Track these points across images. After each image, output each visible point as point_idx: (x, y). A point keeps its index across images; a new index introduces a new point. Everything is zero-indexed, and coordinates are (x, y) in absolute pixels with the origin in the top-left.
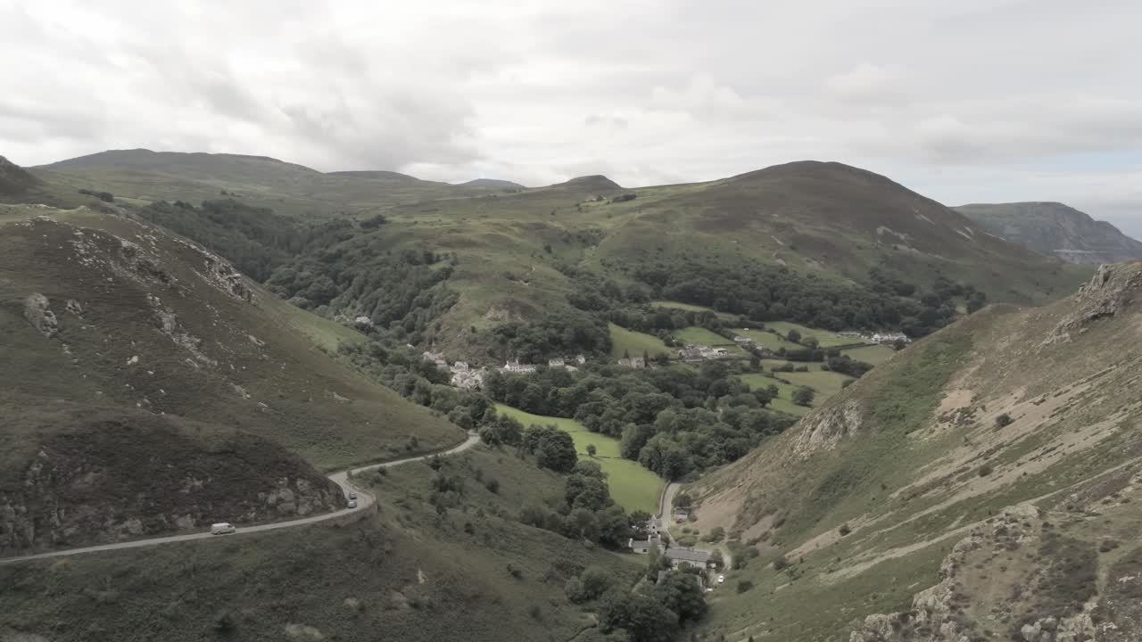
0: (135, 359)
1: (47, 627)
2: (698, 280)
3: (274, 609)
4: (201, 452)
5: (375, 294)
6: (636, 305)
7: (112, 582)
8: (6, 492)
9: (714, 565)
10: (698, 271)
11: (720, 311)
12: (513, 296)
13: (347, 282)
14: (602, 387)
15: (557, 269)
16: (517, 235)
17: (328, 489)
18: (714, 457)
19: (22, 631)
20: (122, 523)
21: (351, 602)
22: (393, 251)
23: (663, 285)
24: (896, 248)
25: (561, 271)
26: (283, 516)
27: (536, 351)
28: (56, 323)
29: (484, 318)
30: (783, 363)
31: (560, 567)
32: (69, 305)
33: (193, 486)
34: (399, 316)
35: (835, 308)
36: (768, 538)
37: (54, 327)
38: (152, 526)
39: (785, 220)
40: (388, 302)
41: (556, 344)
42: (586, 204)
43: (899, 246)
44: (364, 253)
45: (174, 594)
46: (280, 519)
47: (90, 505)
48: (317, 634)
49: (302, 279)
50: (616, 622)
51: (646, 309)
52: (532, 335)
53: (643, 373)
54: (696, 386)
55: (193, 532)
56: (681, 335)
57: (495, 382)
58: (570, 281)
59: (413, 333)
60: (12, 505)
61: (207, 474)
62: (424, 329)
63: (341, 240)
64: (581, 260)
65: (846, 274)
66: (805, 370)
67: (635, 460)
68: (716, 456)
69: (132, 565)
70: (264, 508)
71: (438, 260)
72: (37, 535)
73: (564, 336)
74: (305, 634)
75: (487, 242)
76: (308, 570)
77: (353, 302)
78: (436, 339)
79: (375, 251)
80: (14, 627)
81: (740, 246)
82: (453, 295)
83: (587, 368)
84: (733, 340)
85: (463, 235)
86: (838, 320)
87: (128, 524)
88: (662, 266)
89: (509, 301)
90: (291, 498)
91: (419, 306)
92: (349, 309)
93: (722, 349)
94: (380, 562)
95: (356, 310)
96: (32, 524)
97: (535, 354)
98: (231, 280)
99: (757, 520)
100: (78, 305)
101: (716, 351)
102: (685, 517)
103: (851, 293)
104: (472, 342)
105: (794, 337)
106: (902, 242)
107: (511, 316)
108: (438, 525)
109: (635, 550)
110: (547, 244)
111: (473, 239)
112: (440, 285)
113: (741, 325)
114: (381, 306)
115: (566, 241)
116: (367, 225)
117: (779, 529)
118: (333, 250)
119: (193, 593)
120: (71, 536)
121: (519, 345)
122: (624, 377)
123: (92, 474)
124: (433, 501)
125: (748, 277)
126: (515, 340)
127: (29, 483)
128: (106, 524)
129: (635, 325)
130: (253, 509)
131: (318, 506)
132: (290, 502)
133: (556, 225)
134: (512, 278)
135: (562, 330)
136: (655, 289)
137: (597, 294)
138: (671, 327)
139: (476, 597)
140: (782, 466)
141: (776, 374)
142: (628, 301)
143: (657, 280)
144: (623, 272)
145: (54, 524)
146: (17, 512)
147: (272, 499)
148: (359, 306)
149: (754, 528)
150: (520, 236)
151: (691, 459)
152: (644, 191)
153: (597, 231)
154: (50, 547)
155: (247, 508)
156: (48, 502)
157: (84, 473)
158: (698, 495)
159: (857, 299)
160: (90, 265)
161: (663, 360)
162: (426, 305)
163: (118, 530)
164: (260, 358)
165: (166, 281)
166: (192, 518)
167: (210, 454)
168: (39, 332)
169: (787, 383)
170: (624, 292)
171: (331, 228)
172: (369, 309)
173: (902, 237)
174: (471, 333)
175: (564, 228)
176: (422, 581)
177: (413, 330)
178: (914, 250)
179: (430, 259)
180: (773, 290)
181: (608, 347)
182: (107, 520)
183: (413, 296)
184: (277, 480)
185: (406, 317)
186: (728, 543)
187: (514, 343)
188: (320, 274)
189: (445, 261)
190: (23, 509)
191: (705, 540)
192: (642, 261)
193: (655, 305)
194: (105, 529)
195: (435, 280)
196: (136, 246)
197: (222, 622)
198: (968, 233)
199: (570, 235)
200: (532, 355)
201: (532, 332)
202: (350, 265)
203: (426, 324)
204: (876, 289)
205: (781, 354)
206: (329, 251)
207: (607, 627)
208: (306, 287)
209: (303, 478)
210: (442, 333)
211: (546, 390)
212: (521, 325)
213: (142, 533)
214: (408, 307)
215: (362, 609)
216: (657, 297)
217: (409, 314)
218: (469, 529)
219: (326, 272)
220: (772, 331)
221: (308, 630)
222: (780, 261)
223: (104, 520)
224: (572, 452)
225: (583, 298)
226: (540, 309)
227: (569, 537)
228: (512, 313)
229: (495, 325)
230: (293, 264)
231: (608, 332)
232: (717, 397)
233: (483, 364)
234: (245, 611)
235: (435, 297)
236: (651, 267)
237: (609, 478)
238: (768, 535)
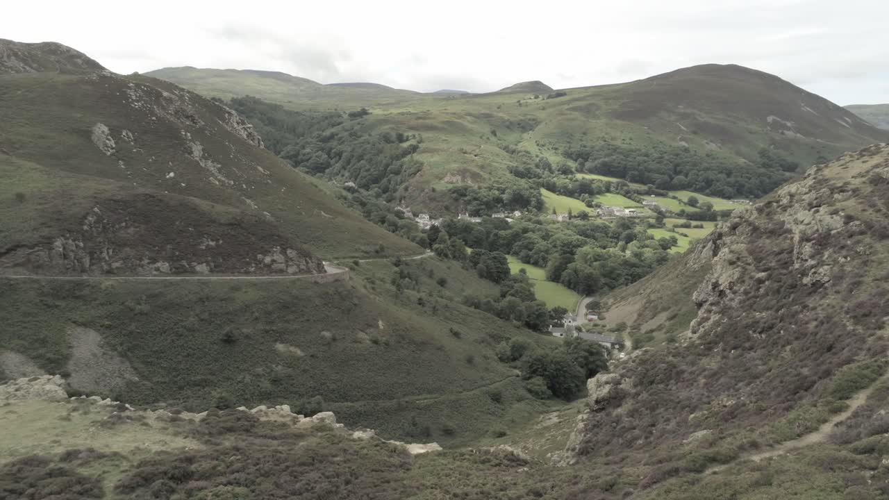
0: (172, 174)
1: (98, 324)
2: (614, 157)
3: (267, 332)
4: (214, 222)
5: (359, 164)
6: (563, 176)
7: (146, 300)
8: (69, 231)
9: (617, 346)
10: (615, 150)
11: (631, 182)
12: (465, 165)
13: (338, 157)
14: (534, 232)
15: (500, 148)
16: (469, 121)
17: (311, 258)
18: (622, 280)
19: (80, 325)
20: (155, 263)
21: (327, 334)
22: (373, 133)
23: (586, 160)
24: (783, 133)
25: (504, 149)
26: (276, 272)
27: (483, 207)
28: (114, 146)
29: (442, 182)
30: (682, 221)
31: (492, 336)
32: (124, 134)
33: (208, 245)
34: (376, 181)
35: (729, 180)
36: (662, 328)
37: (113, 148)
38: (177, 268)
39: (689, 111)
40: (369, 170)
41: (498, 203)
42: (525, 101)
43: (786, 132)
44: (351, 135)
45: (192, 313)
46: (273, 274)
47: (131, 248)
48: (299, 353)
49: (304, 155)
50: (534, 372)
51: (571, 179)
52: (479, 195)
53: (567, 225)
54: (610, 235)
55: (207, 276)
56: (600, 199)
57: (449, 226)
58: (511, 157)
59: (387, 194)
60: (74, 240)
61: (219, 238)
62: (395, 191)
63: (333, 126)
64: (520, 142)
65: (739, 154)
66: (702, 227)
67: (558, 282)
68: (623, 279)
69: (160, 290)
70: (262, 265)
71: (407, 140)
72: (92, 264)
73: (505, 197)
74: (291, 352)
75: (445, 126)
76: (294, 309)
77: (342, 171)
78: (405, 197)
79: (359, 134)
80: (74, 322)
81: (650, 131)
82: (418, 165)
83: (522, 219)
84: (642, 203)
85: (427, 121)
86: (730, 189)
87: (159, 264)
88: (585, 147)
89: (462, 168)
90: (283, 261)
91: (392, 173)
92: (339, 177)
93: (633, 210)
94: (349, 310)
95: (344, 178)
96: (88, 255)
97: (482, 209)
98: (245, 129)
99: (654, 316)
100: (130, 134)
101: (627, 211)
102: (595, 317)
103: (742, 168)
104: (432, 199)
105: (692, 202)
106: (789, 129)
107: (463, 180)
108: (397, 297)
109: (554, 334)
110: (493, 129)
111: (436, 124)
112: (409, 157)
113: (648, 193)
114: (363, 174)
115: (508, 127)
116: (353, 116)
117: (672, 322)
118: (327, 133)
119: (207, 314)
120: (117, 268)
121: (469, 202)
122: (551, 225)
123: (132, 229)
124: (393, 282)
125: (656, 155)
126: (466, 199)
127: (85, 227)
128: (143, 262)
129: (562, 190)
130: (253, 265)
131: (303, 269)
132: (281, 263)
133: (500, 115)
134: (465, 153)
135: (503, 192)
136: (579, 164)
137: (532, 166)
138: (592, 193)
139: (423, 343)
140: (677, 277)
141: (676, 230)
142: (557, 172)
143: (582, 157)
144: (554, 151)
145: (104, 258)
146: (77, 246)
147: (268, 260)
148: (347, 174)
149: (651, 322)
150: (471, 123)
151: (603, 280)
152: (572, 90)
153: (534, 120)
154: (102, 274)
155: (248, 264)
156: (100, 242)
157: (126, 227)
158: (607, 304)
159: (748, 173)
160: (139, 107)
161: (584, 216)
162: (397, 173)
163: (152, 268)
164: (265, 182)
165: (196, 123)
166: (207, 266)
167: (221, 224)
168: (102, 151)
169: (686, 236)
170: (554, 166)
171: (326, 118)
172: (354, 177)
173: (789, 124)
174: (432, 193)
175: (506, 117)
176: (381, 327)
177: (387, 191)
178: (798, 135)
179: (401, 139)
180: (677, 165)
181: (540, 206)
182: (143, 260)
183: (387, 166)
184: (272, 248)
185: (383, 181)
186: (629, 333)
187: (465, 201)
188: (318, 151)
189: (413, 140)
190: (81, 244)
191: (612, 331)
192: (569, 142)
193: (579, 176)
194: (142, 266)
195: (405, 153)
196: (173, 97)
197: (226, 335)
198: (847, 122)
199: (511, 123)
200: (479, 210)
201: (479, 193)
202: (340, 144)
203: (398, 187)
204: (764, 165)
205: (681, 214)
206: (324, 134)
207: (528, 376)
208: (307, 160)
209: (292, 249)
210: (410, 193)
211: (488, 233)
212: (471, 187)
213: (170, 272)
214: (384, 174)
215: (334, 339)
216: (581, 171)
217: (385, 180)
218: (420, 302)
219: (322, 149)
220: (674, 198)
221: (292, 349)
222: (684, 143)
223: (141, 260)
224: (507, 269)
225: (521, 168)
226: (486, 176)
227: (501, 318)
228: (464, 178)
229: (450, 186)
230: (298, 144)
231: (541, 195)
232: (627, 243)
233: (441, 216)
234: (245, 330)
235: (404, 167)
236: (576, 147)
237: (535, 287)
238: (663, 326)
